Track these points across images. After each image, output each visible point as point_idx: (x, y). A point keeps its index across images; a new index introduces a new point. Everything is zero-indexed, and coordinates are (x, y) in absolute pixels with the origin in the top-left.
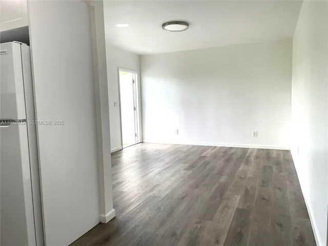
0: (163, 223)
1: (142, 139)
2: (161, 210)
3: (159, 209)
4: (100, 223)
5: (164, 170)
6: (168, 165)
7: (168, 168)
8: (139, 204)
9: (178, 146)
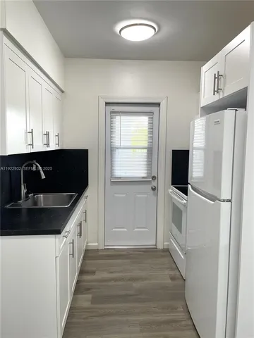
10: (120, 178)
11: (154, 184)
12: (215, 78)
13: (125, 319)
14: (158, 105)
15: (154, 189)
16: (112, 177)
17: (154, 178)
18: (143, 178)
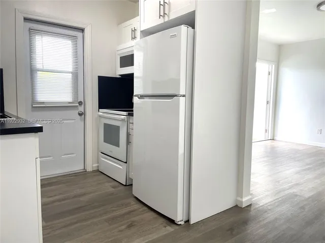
0: (309, 223)
1: (274, 136)
2: (306, 210)
3: (303, 208)
4: (236, 206)
5: (305, 170)
6: (309, 166)
7: (309, 169)
8: (278, 199)
9: (321, 149)
10: (43, 103)
11: (81, 109)
12: (160, 5)
13: (89, 222)
14: (82, 30)
15: (80, 114)
16: (34, 101)
17: (80, 103)
18: (69, 103)
